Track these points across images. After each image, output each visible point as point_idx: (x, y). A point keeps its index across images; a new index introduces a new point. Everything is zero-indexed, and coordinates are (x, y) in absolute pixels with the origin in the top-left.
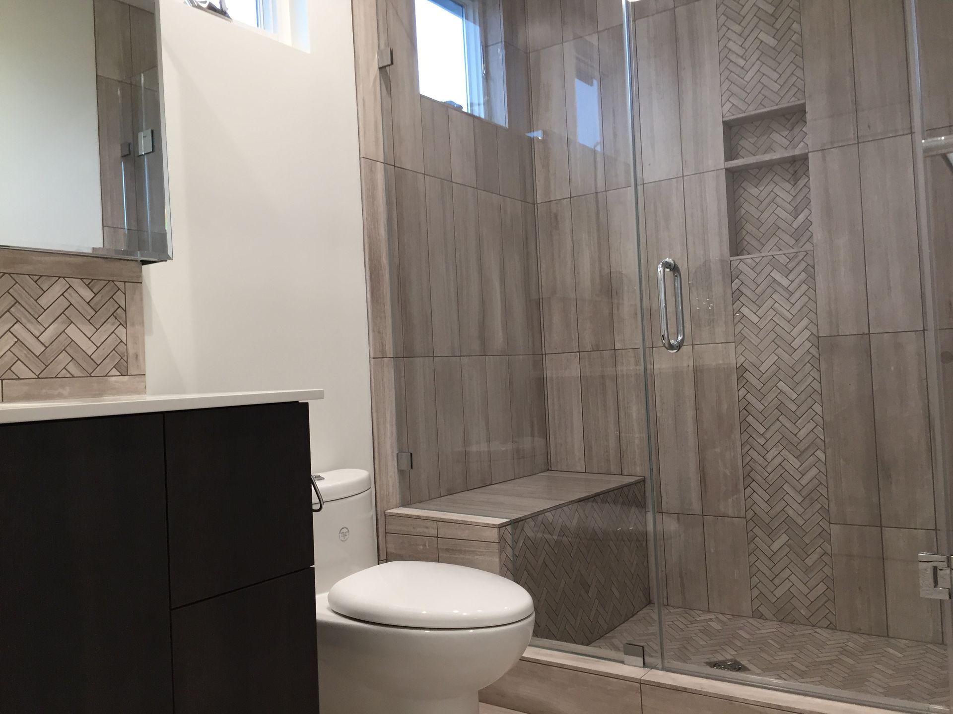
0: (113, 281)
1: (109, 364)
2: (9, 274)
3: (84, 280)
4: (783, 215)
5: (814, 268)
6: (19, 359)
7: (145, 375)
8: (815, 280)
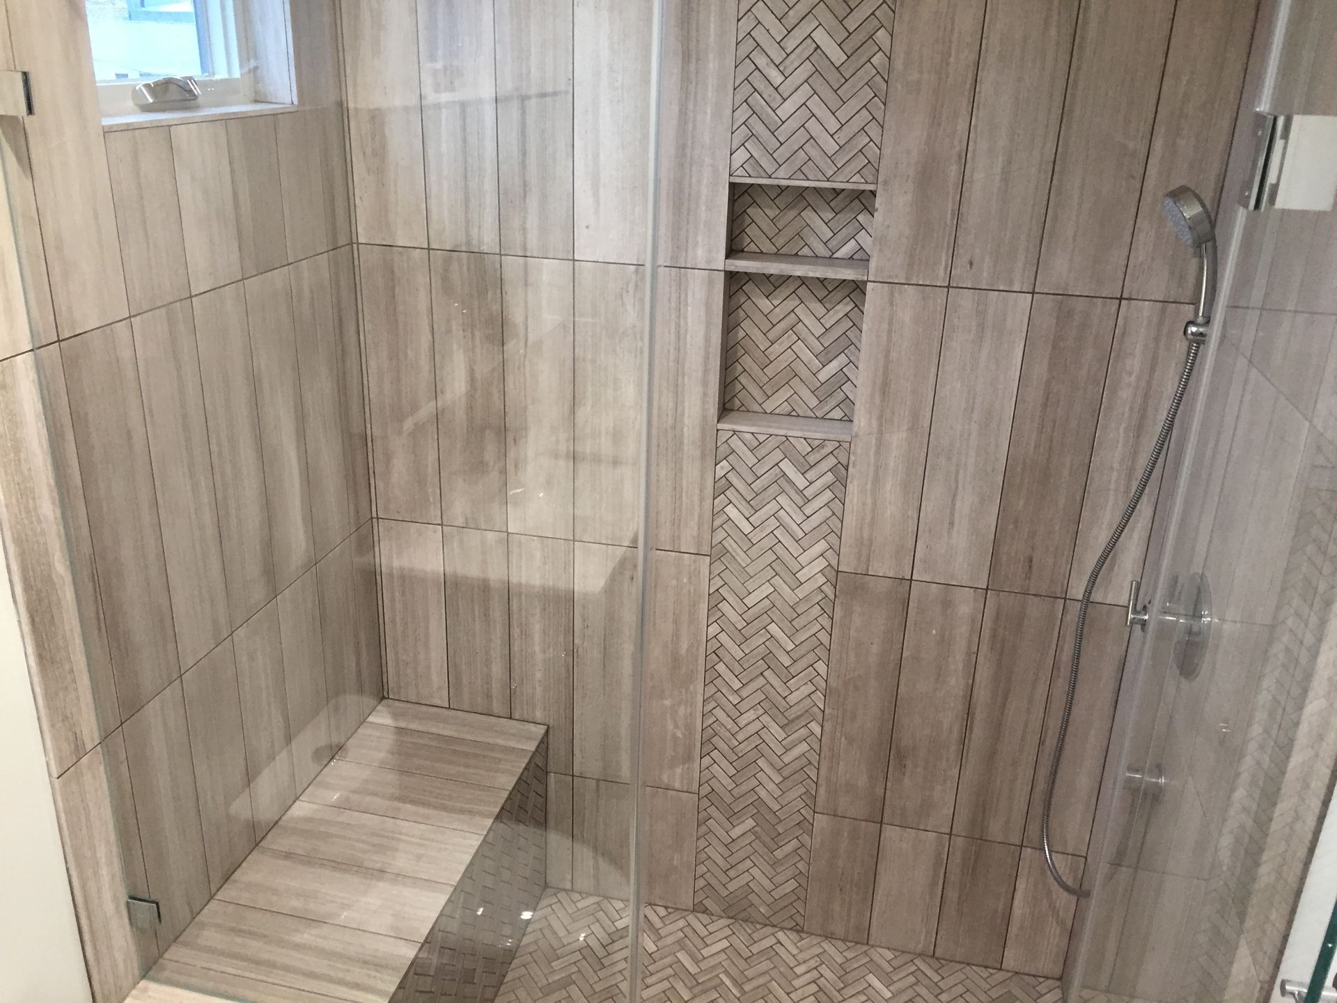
4: (807, 355)
5: (847, 470)
8: (845, 488)
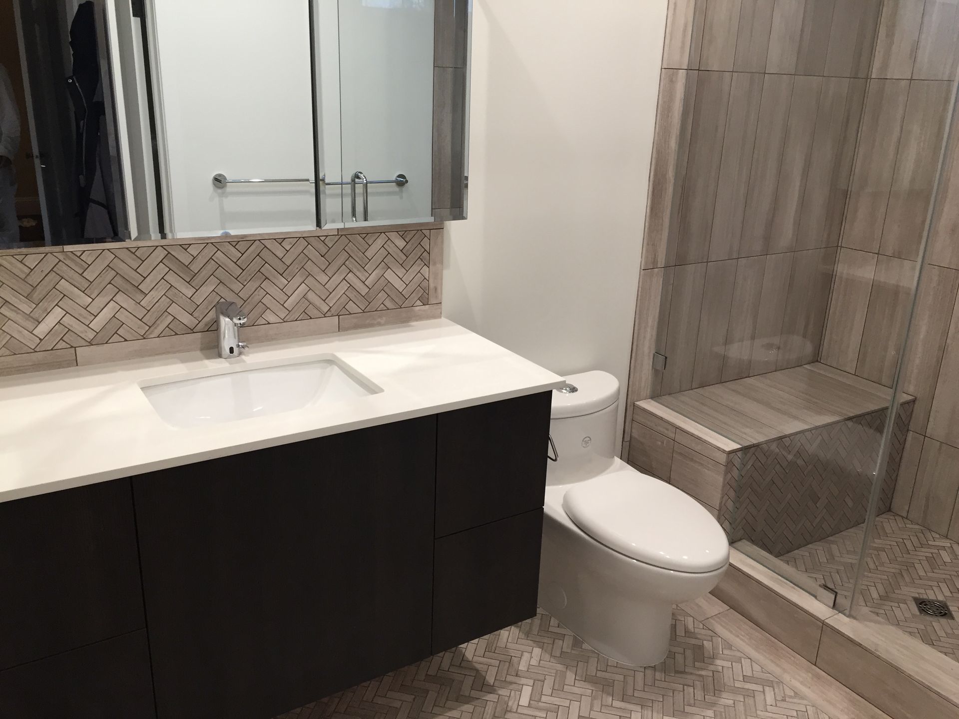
0: (421, 230)
1: (415, 296)
2: (345, 235)
3: (399, 233)
6: (351, 300)
7: (441, 303)
